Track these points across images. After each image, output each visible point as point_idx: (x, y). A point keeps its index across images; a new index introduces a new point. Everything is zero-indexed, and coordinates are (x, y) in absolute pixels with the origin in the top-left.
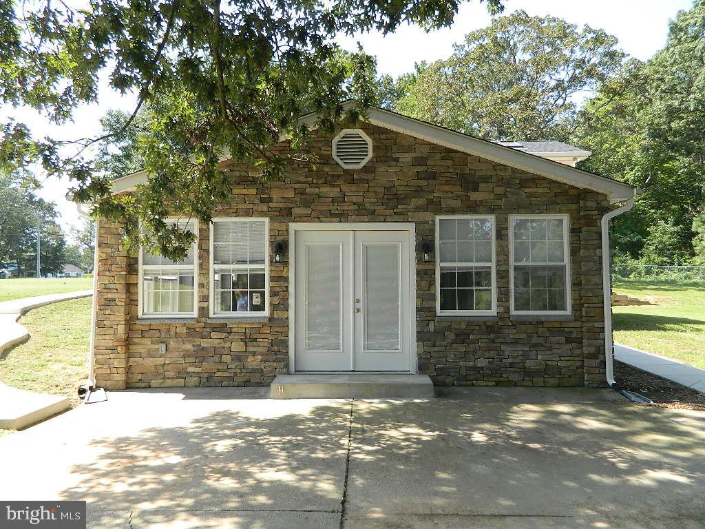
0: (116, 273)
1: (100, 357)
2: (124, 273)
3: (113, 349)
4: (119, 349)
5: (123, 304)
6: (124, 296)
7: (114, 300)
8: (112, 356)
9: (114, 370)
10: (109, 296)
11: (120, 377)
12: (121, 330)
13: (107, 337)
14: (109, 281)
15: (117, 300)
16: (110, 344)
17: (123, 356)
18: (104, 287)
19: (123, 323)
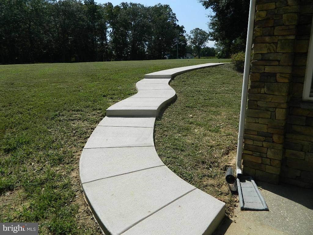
0: (280, 38)
1: (250, 142)
2: (292, 37)
3: (268, 137)
4: (275, 138)
5: (287, 81)
6: (288, 70)
7: (274, 75)
8: (265, 144)
9: (268, 161)
10: (268, 69)
11: (273, 170)
12: (280, 114)
13: (260, 121)
14: (269, 49)
15: (278, 75)
16: (265, 129)
17: (280, 147)
18: (260, 57)
19: (284, 106)
